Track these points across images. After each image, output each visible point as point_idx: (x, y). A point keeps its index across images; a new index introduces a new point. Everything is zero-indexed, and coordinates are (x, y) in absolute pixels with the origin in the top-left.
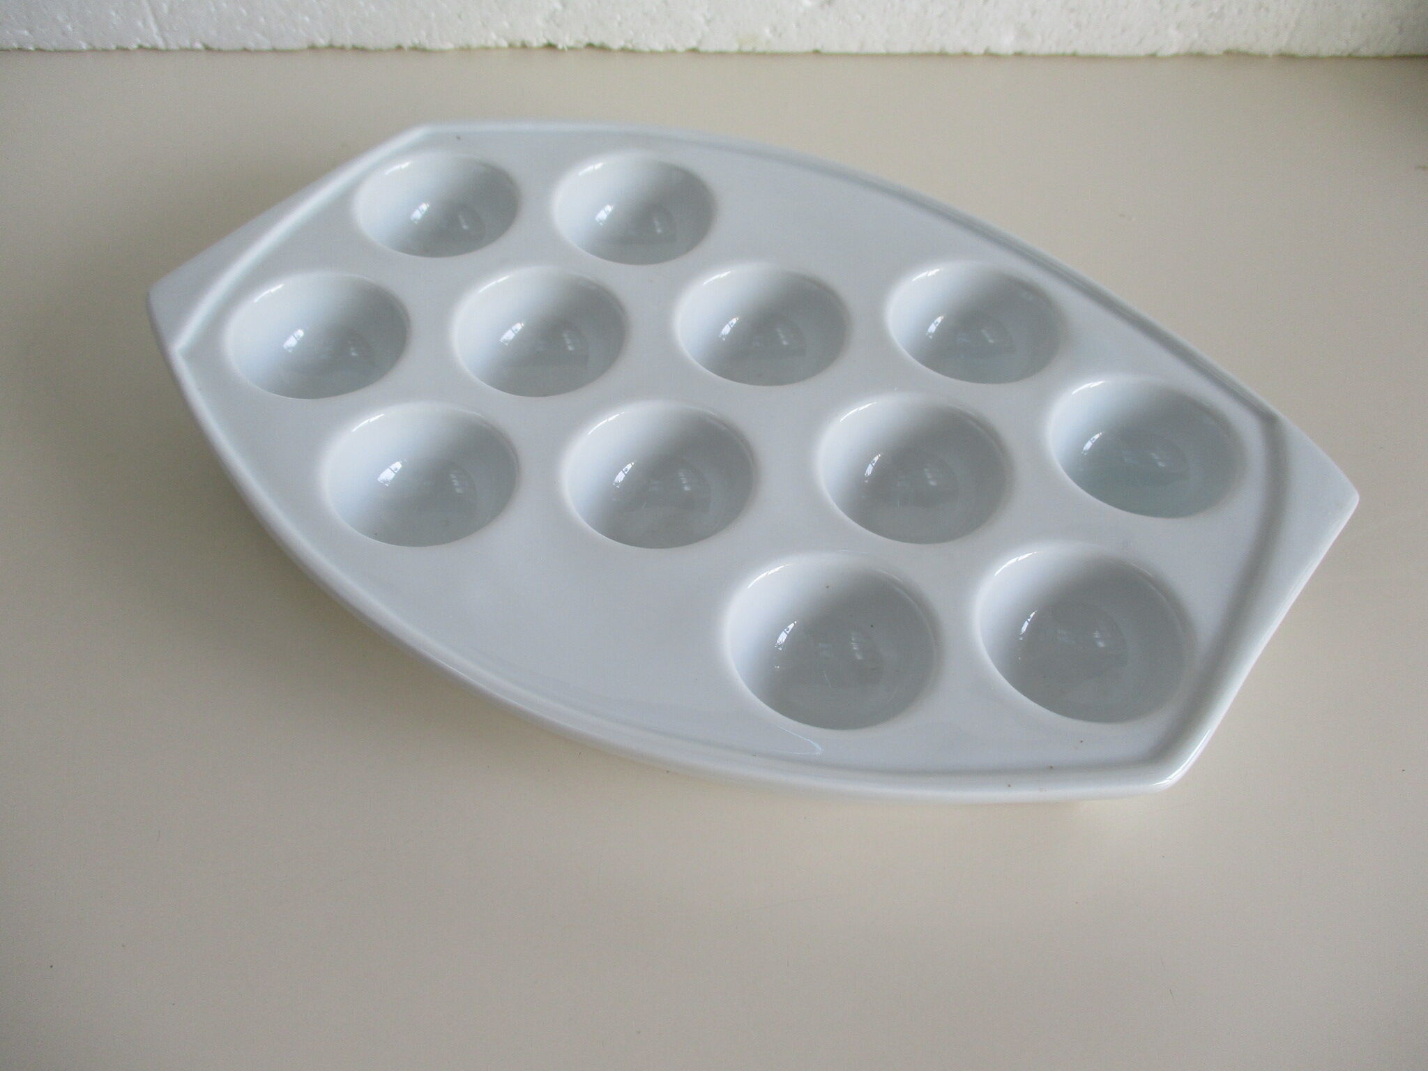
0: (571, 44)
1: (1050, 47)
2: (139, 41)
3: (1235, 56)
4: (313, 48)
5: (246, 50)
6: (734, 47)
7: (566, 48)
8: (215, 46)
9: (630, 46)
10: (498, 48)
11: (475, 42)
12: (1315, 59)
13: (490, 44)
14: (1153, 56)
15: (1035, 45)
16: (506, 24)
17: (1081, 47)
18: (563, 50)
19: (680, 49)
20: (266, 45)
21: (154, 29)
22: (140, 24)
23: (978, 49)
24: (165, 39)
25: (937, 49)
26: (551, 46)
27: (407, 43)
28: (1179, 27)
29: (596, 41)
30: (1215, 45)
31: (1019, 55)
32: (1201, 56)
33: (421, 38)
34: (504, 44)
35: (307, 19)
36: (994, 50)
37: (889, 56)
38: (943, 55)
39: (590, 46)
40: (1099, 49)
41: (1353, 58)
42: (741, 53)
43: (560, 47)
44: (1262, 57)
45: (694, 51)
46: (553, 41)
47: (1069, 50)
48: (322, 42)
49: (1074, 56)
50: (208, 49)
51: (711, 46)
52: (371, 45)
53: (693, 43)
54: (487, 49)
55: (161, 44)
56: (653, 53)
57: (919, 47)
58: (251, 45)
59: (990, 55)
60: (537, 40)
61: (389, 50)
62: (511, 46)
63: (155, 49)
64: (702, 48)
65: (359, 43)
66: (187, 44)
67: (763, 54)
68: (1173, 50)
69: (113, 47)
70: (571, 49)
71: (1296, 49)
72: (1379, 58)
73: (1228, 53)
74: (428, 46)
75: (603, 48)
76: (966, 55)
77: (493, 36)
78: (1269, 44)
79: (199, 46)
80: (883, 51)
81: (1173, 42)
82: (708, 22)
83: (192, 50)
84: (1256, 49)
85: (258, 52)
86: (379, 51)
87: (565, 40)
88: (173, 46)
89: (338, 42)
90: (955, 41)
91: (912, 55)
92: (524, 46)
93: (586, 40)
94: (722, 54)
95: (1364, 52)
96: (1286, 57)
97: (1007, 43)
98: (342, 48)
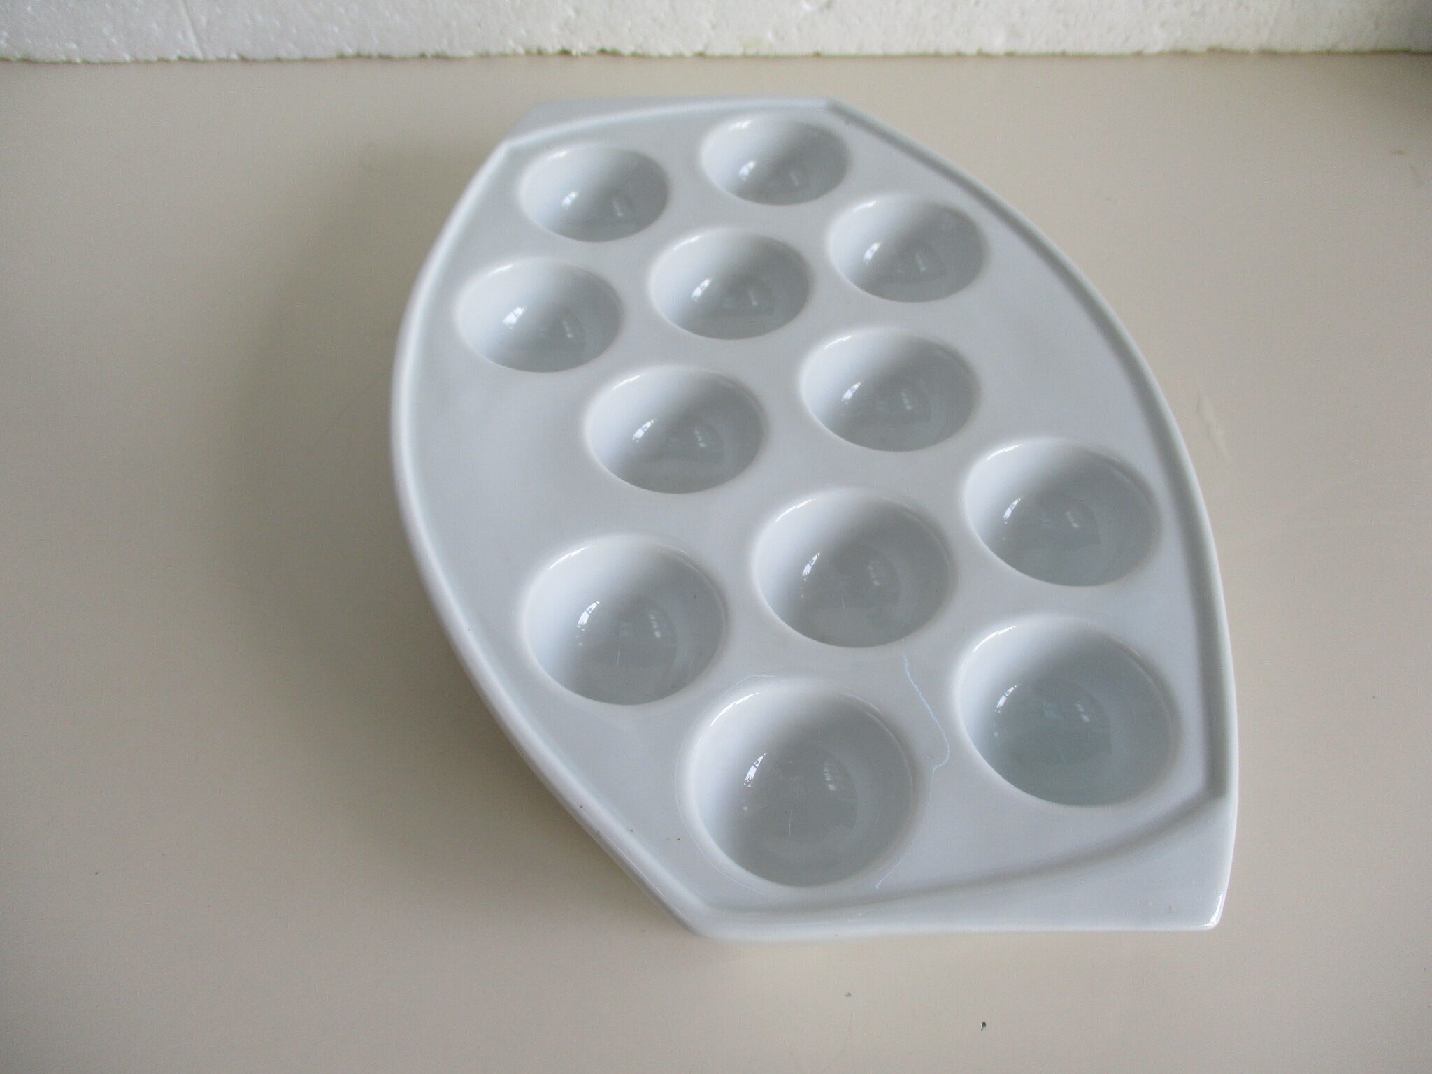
0: (585, 50)
1: (1040, 46)
2: (179, 52)
3: (1218, 53)
4: (342, 57)
5: (279, 60)
6: (739, 51)
7: (579, 54)
8: (250, 57)
9: (640, 51)
10: (515, 55)
11: (493, 49)
12: (1295, 55)
13: (508, 51)
14: (1139, 55)
15: (1026, 45)
16: (523, 32)
17: (1070, 46)
18: (577, 56)
19: (687, 53)
20: (297, 54)
21: (193, 40)
22: (180, 36)
23: (971, 50)
24: (203, 50)
25: (931, 50)
26: (565, 53)
27: (430, 50)
28: (1163, 25)
29: (608, 46)
30: (1199, 42)
31: (1010, 55)
32: (1184, 54)
33: (443, 47)
34: (521, 51)
35: (336, 30)
36: (986, 49)
37: (886, 58)
38: (937, 56)
39: (603, 52)
40: (1088, 48)
41: (1331, 53)
42: (745, 57)
43: (574, 52)
44: (1244, 54)
45: (701, 55)
46: (567, 48)
47: (1059, 49)
48: (349, 51)
49: (1064, 55)
50: (244, 59)
51: (717, 49)
52: (396, 53)
53: (699, 48)
54: (504, 56)
55: (200, 55)
56: (662, 57)
57: (915, 49)
58: (283, 54)
59: (983, 56)
60: (552, 47)
61: (413, 58)
62: (528, 53)
63: (194, 60)
64: (709, 52)
65: (385, 52)
66: (223, 54)
67: (767, 58)
68: (1157, 48)
69: (155, 59)
70: (585, 55)
71: (1277, 45)
72: (1358, 54)
73: (1212, 51)
74: (449, 53)
75: (615, 54)
76: (959, 55)
77: (511, 43)
78: (1249, 40)
79: (234, 56)
80: (879, 52)
81: (1157, 40)
82: (714, 27)
83: (228, 61)
84: (1238, 45)
85: (290, 61)
86: (404, 59)
87: (579, 47)
88: (211, 57)
89: (366, 50)
90: (950, 42)
91: (908, 57)
92: (540, 53)
93: (598, 46)
94: (727, 58)
95: (1343, 47)
96: (1268, 54)
97: (998, 43)
98: (369, 57)
